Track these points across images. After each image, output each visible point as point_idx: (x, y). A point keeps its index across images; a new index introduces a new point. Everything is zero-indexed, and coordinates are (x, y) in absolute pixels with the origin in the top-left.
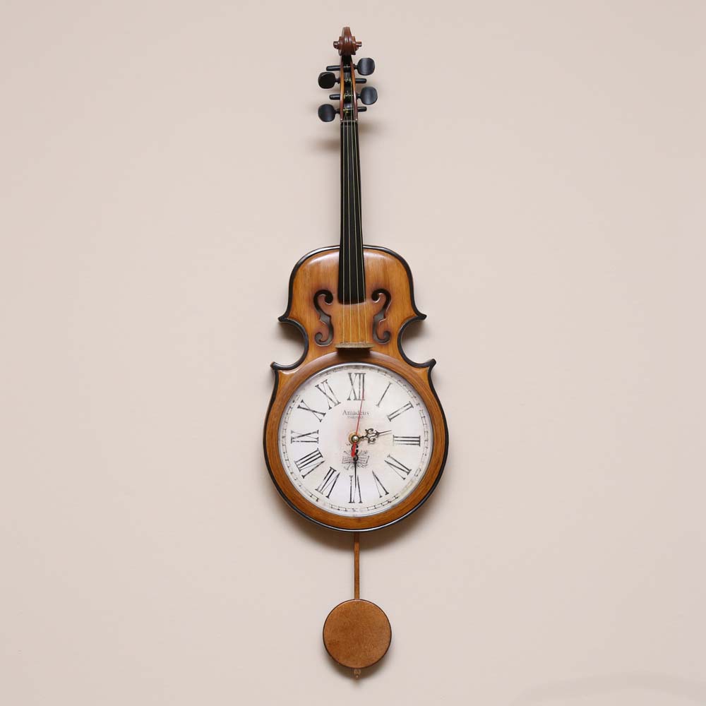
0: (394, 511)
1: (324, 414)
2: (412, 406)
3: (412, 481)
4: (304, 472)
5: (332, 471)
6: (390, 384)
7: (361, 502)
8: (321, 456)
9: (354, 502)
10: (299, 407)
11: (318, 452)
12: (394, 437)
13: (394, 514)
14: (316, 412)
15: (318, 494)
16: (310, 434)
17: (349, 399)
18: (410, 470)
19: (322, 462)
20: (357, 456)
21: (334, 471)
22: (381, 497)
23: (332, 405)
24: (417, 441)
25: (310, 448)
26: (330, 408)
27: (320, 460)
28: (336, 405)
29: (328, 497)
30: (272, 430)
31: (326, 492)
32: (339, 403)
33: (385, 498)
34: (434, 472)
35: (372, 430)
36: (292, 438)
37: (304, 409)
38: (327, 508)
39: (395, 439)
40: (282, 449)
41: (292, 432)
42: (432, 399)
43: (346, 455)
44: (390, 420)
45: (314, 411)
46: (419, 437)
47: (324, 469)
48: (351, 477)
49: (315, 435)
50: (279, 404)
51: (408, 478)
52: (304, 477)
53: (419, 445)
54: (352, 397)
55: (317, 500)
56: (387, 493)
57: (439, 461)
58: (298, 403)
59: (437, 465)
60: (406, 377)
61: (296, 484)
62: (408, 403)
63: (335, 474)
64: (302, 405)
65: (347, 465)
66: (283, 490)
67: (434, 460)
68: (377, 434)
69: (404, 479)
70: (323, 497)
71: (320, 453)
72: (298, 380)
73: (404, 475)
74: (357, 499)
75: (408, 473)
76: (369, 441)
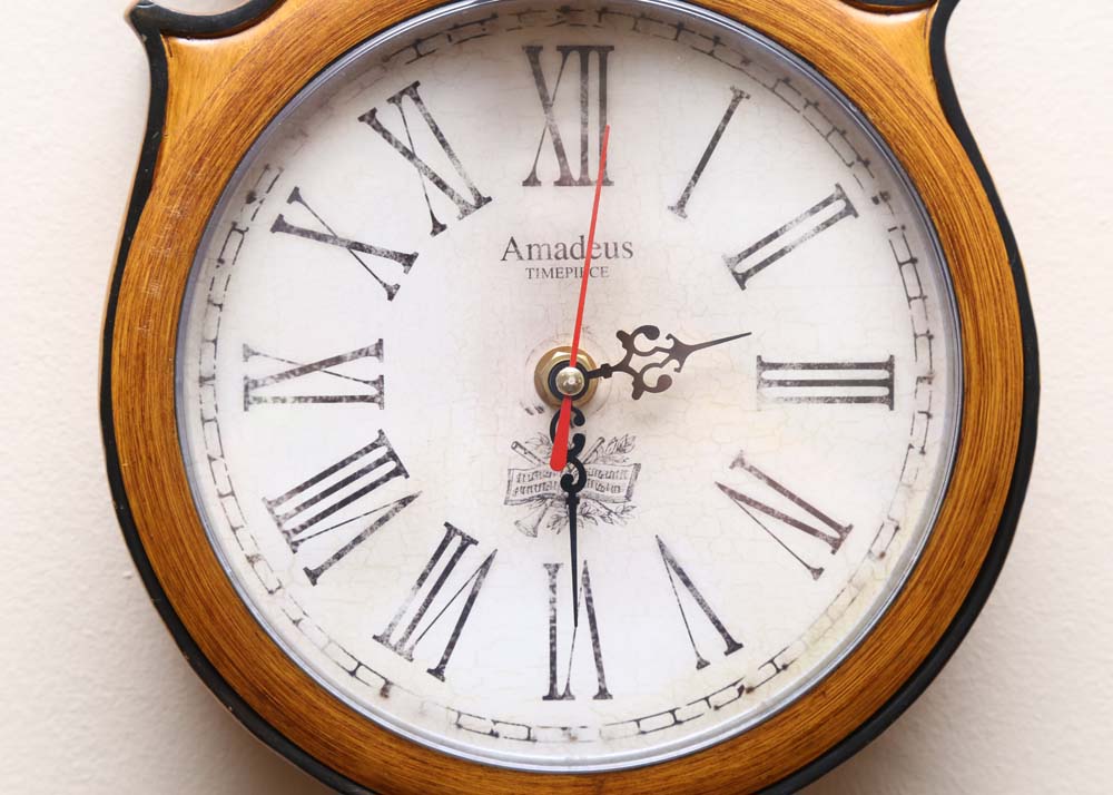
0: (769, 740)
1: (408, 260)
2: (850, 210)
3: (856, 584)
4: (317, 549)
5: (456, 542)
6: (736, 101)
7: (603, 694)
8: (399, 471)
9: (568, 695)
10: (280, 225)
11: (380, 452)
12: (764, 365)
13: (771, 754)
14: (369, 250)
15: (383, 661)
16: (338, 360)
17: (532, 181)
18: (844, 531)
19: (405, 501)
20: (580, 466)
21: (468, 541)
22: (702, 664)
23: (446, 210)
24: (876, 382)
25: (347, 431)
26: (438, 228)
27: (398, 487)
28: (465, 213)
29: (437, 672)
30: (142, 341)
31: (430, 652)
32: (482, 201)
33: (726, 669)
34: (969, 538)
35: (652, 332)
36: (249, 385)
37: (304, 233)
38: (434, 732)
39: (770, 375)
40: (198, 441)
41: (249, 353)
42: (954, 168)
43: (522, 463)
44: (742, 279)
45: (357, 246)
46: (889, 365)
47: (417, 536)
48: (554, 569)
49: (369, 368)
50: (174, 210)
51: (839, 567)
52: (313, 576)
53: (889, 400)
54: (549, 169)
55: (384, 692)
56: (733, 646)
57: (992, 486)
58: (274, 204)
59: (985, 502)
60: (821, 61)
61: (273, 613)
62: (832, 191)
63: (472, 559)
64: (296, 216)
65: (529, 514)
66: (207, 650)
67: (966, 481)
68: (680, 351)
69: (818, 572)
70: (411, 677)
71: (392, 455)
72: (267, 81)
73: (816, 551)
74: (581, 677)
75: (836, 545)
76: (639, 388)
